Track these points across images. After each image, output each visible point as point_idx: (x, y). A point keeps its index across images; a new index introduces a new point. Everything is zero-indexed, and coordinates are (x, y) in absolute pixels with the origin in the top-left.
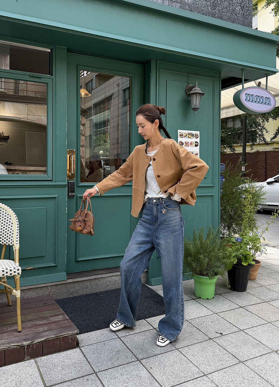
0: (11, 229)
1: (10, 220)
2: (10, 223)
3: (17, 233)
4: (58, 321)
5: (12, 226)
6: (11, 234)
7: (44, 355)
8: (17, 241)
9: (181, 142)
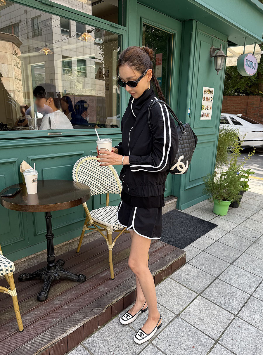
4: (162, 247)
7: (172, 273)
9: (204, 97)
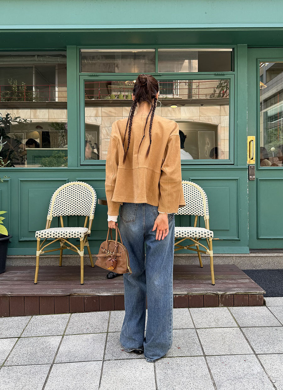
0: (201, 203)
1: (200, 196)
2: (201, 198)
3: (207, 206)
4: (245, 283)
5: (202, 201)
6: (202, 207)
7: (235, 306)
8: (207, 213)
